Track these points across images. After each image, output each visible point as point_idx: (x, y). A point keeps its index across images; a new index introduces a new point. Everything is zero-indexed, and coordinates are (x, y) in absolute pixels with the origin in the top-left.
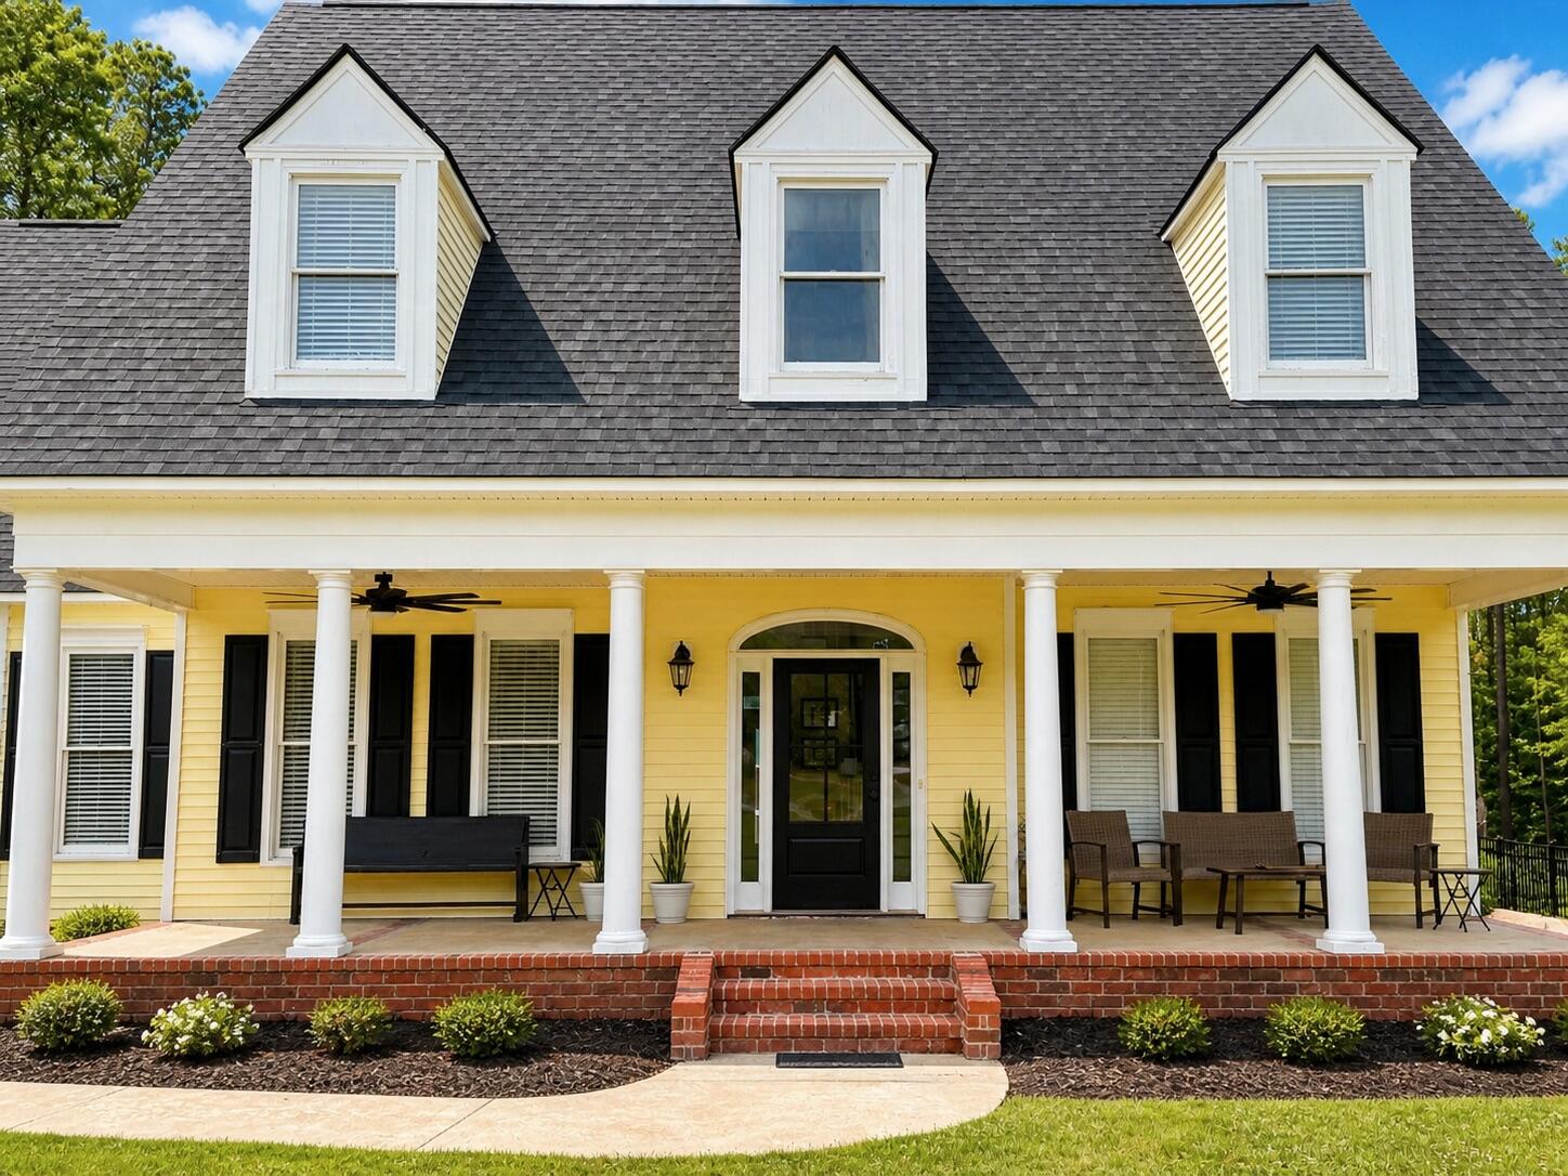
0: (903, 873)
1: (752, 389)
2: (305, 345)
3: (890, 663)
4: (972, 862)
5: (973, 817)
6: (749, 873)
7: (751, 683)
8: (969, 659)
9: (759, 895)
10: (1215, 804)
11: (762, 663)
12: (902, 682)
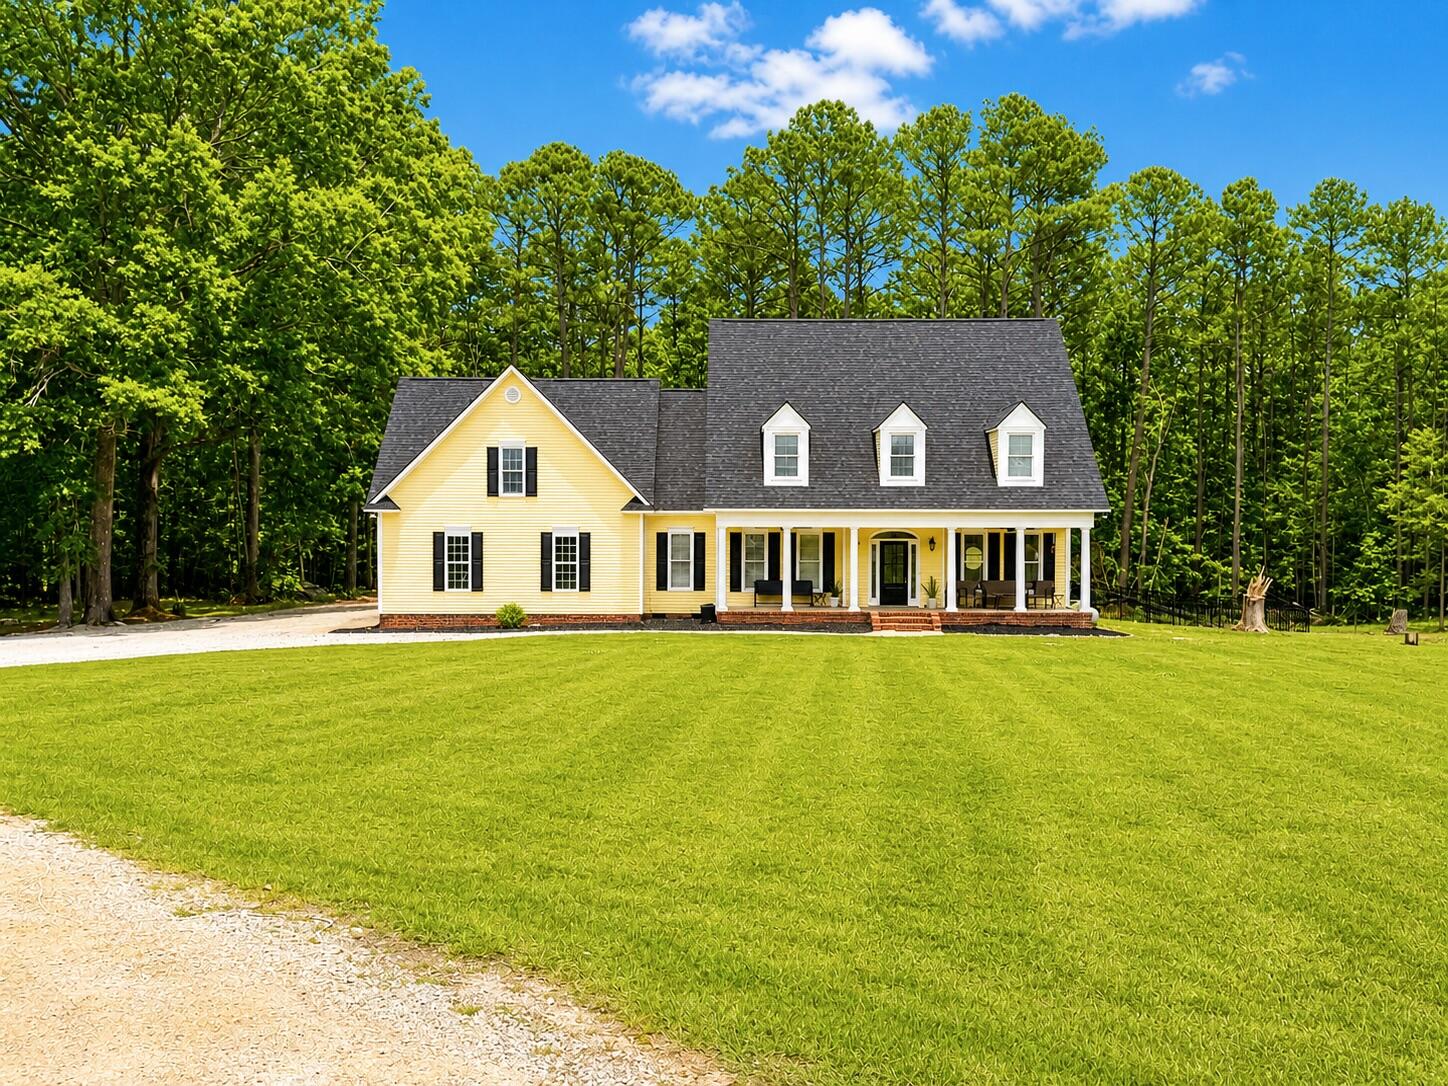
0: (913, 596)
1: (883, 483)
2: (778, 472)
3: (911, 542)
4: (932, 593)
5: (933, 583)
6: (874, 596)
7: (874, 547)
8: (932, 541)
9: (876, 601)
10: (998, 578)
11: (877, 542)
12: (914, 547)
